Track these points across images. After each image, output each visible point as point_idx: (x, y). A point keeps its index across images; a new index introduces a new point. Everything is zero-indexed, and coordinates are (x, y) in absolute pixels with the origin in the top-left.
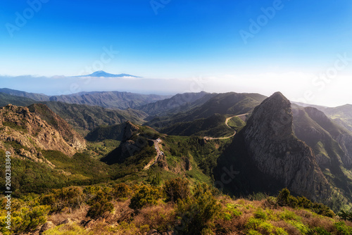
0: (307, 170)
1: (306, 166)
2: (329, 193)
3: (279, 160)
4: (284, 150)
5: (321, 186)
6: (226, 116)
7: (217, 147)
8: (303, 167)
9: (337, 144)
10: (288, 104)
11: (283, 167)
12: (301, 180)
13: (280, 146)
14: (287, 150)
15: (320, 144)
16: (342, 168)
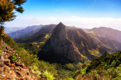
0: (71, 50)
1: (71, 49)
2: (81, 57)
3: (62, 48)
4: (64, 44)
5: (77, 55)
6: (46, 34)
7: (38, 46)
8: (70, 49)
9: (87, 41)
10: (64, 27)
11: (64, 50)
12: (70, 54)
13: (62, 43)
14: (65, 44)
15: (82, 42)
16: (88, 49)
